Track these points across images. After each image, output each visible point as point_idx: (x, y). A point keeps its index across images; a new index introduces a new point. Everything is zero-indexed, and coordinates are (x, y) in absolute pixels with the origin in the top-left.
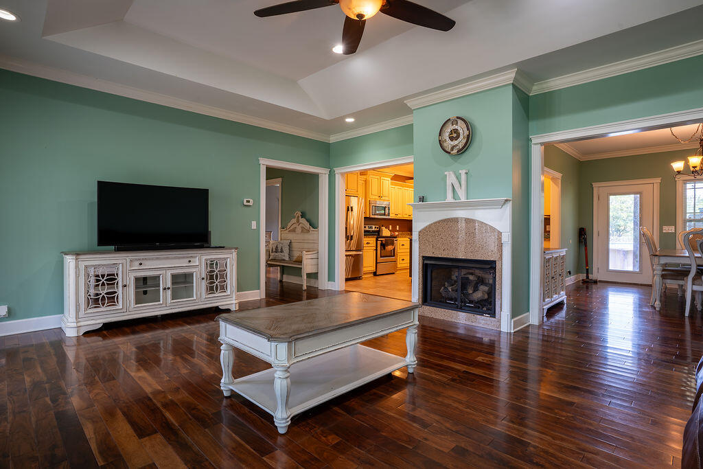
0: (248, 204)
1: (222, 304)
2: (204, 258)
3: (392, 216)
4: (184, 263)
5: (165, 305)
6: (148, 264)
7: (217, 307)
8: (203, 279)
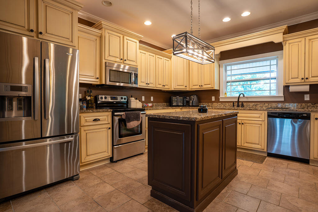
3: (141, 84)
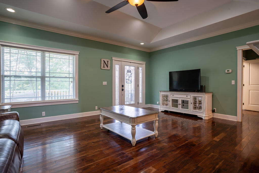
0: (228, 72)
1: (199, 115)
2: (192, 95)
4: (185, 96)
5: (179, 110)
6: (175, 96)
7: (197, 116)
8: (191, 103)
